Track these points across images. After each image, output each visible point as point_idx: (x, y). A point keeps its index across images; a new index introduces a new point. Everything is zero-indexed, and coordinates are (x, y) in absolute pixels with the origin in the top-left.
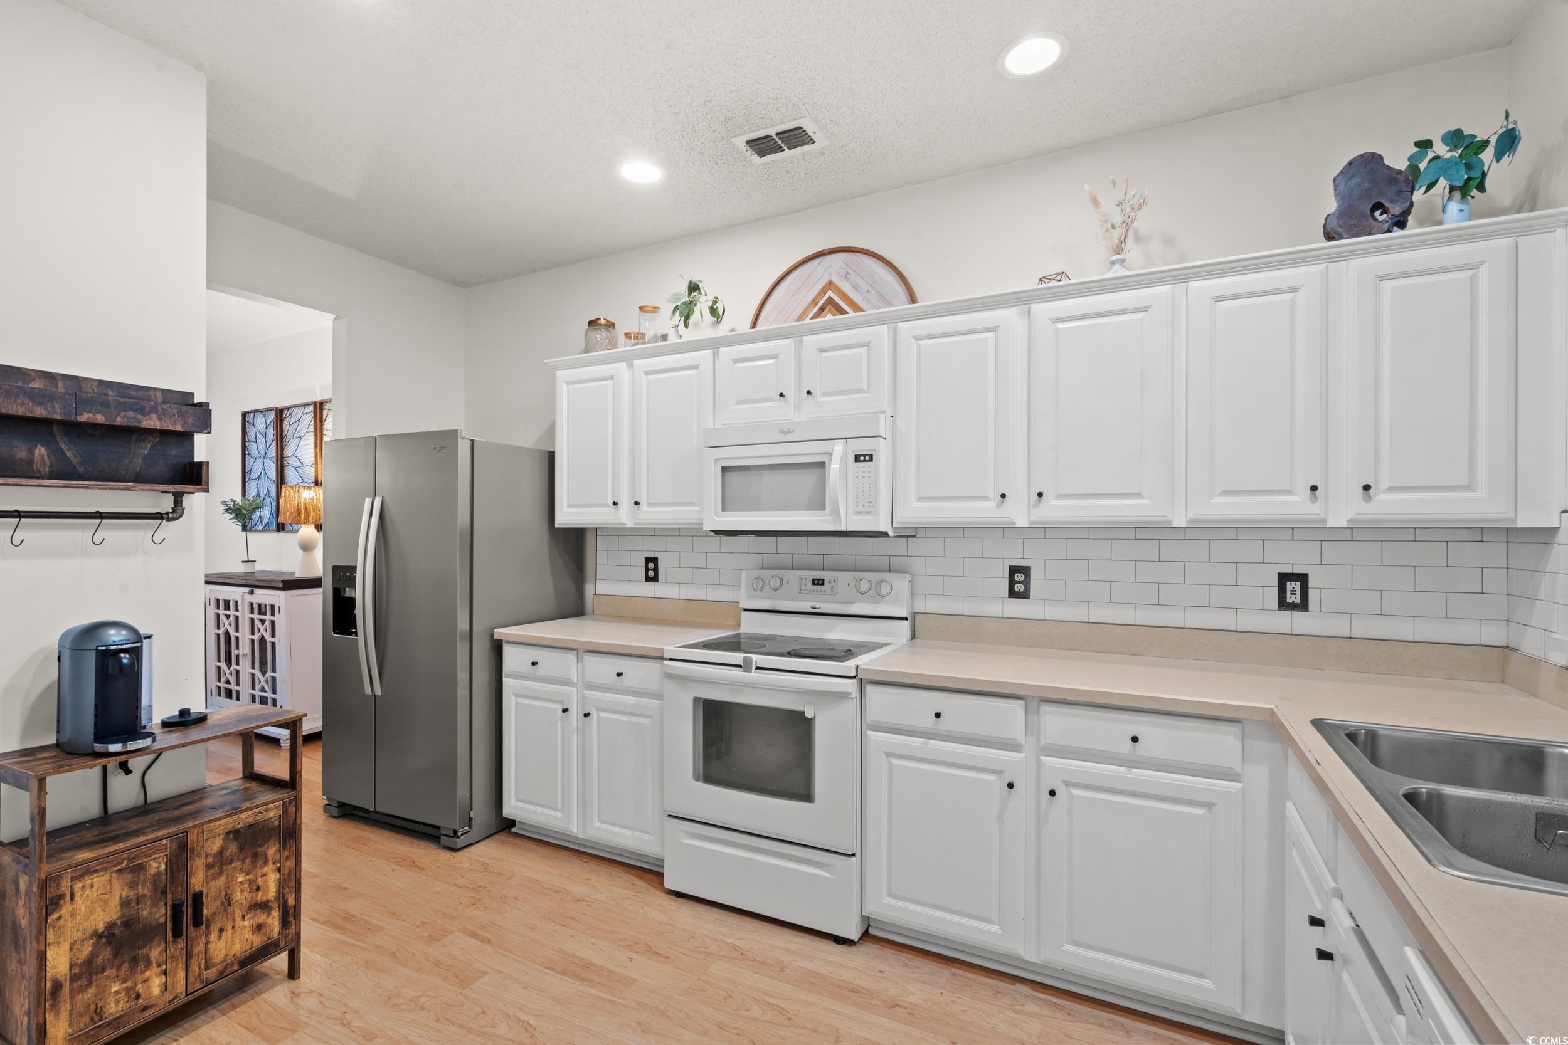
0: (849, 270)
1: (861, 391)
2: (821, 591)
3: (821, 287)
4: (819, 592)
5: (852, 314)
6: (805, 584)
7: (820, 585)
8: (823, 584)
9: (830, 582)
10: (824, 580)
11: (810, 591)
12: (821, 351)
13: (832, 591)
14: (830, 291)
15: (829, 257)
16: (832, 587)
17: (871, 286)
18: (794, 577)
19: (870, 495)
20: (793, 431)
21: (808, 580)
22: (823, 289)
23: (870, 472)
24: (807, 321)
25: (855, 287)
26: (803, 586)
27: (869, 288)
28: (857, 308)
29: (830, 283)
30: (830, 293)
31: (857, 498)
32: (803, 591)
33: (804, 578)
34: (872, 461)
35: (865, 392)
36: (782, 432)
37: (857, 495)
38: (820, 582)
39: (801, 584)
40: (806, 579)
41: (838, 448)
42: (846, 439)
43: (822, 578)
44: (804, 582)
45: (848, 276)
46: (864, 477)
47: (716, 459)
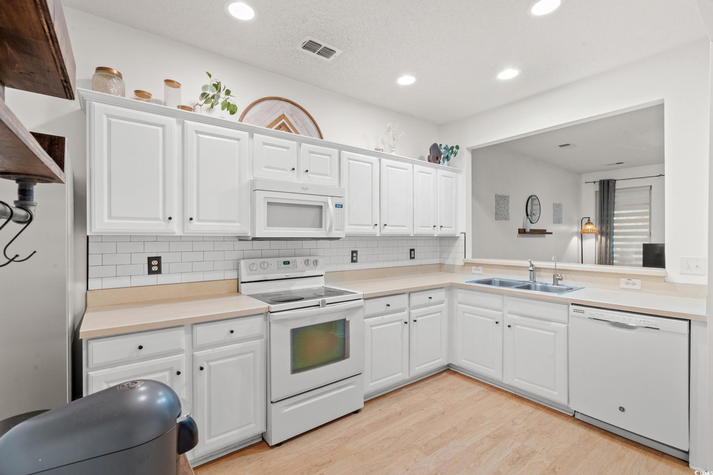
0: (292, 113)
1: (327, 175)
2: (287, 267)
3: (279, 116)
4: (288, 268)
5: (294, 134)
6: (280, 265)
7: (287, 264)
8: (289, 264)
9: (292, 262)
10: (289, 261)
11: (283, 268)
12: (310, 152)
13: (294, 267)
14: (283, 119)
15: (282, 102)
16: (294, 265)
17: (303, 125)
18: (274, 261)
19: (341, 222)
20: (308, 189)
21: (281, 262)
22: (280, 117)
23: (341, 212)
24: (273, 129)
25: (296, 122)
26: (279, 265)
27: (302, 125)
28: (297, 132)
29: (284, 115)
30: (283, 120)
31: (336, 223)
32: (279, 268)
33: (279, 261)
34: (342, 207)
35: (329, 176)
36: (303, 188)
37: (336, 222)
38: (288, 263)
39: (278, 265)
40: (280, 262)
41: (330, 201)
42: (332, 197)
43: (288, 261)
44: (279, 263)
45: (293, 116)
46: (339, 214)
47: (265, 198)
